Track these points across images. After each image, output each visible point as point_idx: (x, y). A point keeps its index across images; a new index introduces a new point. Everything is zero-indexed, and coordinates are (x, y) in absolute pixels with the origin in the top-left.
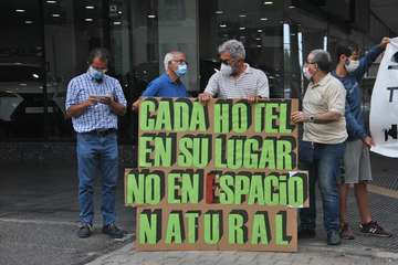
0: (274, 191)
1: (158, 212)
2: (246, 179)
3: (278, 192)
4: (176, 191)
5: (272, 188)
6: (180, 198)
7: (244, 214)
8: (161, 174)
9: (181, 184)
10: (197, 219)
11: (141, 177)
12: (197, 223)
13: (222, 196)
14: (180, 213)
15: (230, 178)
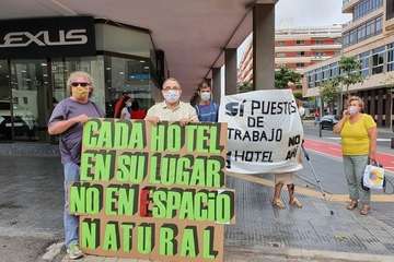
0: (203, 207)
1: (97, 221)
2: (177, 195)
3: (207, 208)
4: (113, 204)
5: (202, 204)
6: (116, 210)
7: (175, 228)
8: (100, 187)
9: (117, 198)
10: (131, 230)
11: (83, 189)
12: (131, 234)
13: (155, 211)
14: (116, 223)
15: (162, 193)
